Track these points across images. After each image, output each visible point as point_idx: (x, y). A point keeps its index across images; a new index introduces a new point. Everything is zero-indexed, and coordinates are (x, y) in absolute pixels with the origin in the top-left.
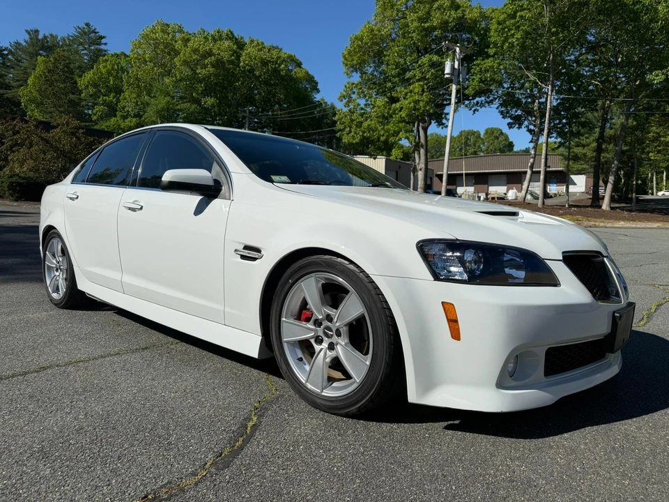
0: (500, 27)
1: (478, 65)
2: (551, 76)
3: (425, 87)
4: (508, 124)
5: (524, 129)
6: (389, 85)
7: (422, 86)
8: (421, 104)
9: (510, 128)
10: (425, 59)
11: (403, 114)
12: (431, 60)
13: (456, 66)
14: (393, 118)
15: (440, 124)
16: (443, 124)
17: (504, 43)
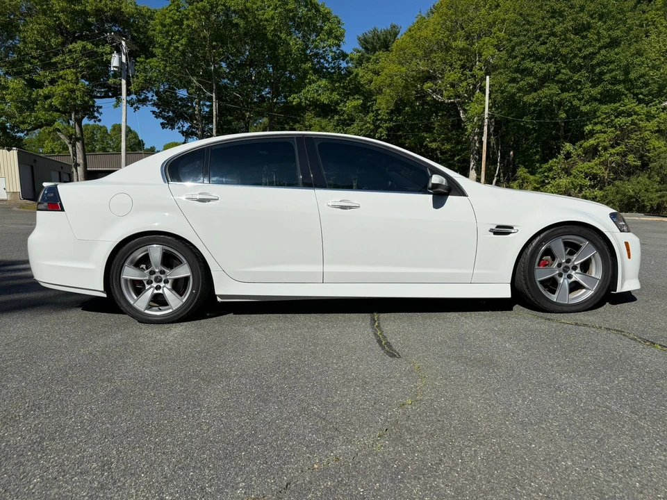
0: (164, 29)
1: (141, 63)
2: (214, 85)
3: (79, 75)
4: (162, 124)
5: (176, 131)
6: (27, 66)
7: (76, 74)
8: (78, 93)
9: (163, 128)
10: (78, 45)
11: (55, 102)
12: (84, 47)
13: (124, 60)
14: (37, 104)
15: (92, 117)
16: (96, 117)
17: (170, 45)
